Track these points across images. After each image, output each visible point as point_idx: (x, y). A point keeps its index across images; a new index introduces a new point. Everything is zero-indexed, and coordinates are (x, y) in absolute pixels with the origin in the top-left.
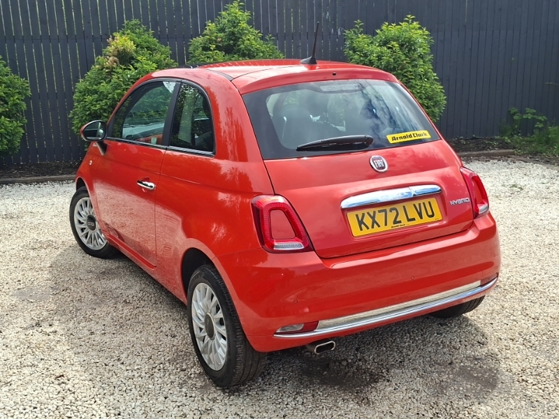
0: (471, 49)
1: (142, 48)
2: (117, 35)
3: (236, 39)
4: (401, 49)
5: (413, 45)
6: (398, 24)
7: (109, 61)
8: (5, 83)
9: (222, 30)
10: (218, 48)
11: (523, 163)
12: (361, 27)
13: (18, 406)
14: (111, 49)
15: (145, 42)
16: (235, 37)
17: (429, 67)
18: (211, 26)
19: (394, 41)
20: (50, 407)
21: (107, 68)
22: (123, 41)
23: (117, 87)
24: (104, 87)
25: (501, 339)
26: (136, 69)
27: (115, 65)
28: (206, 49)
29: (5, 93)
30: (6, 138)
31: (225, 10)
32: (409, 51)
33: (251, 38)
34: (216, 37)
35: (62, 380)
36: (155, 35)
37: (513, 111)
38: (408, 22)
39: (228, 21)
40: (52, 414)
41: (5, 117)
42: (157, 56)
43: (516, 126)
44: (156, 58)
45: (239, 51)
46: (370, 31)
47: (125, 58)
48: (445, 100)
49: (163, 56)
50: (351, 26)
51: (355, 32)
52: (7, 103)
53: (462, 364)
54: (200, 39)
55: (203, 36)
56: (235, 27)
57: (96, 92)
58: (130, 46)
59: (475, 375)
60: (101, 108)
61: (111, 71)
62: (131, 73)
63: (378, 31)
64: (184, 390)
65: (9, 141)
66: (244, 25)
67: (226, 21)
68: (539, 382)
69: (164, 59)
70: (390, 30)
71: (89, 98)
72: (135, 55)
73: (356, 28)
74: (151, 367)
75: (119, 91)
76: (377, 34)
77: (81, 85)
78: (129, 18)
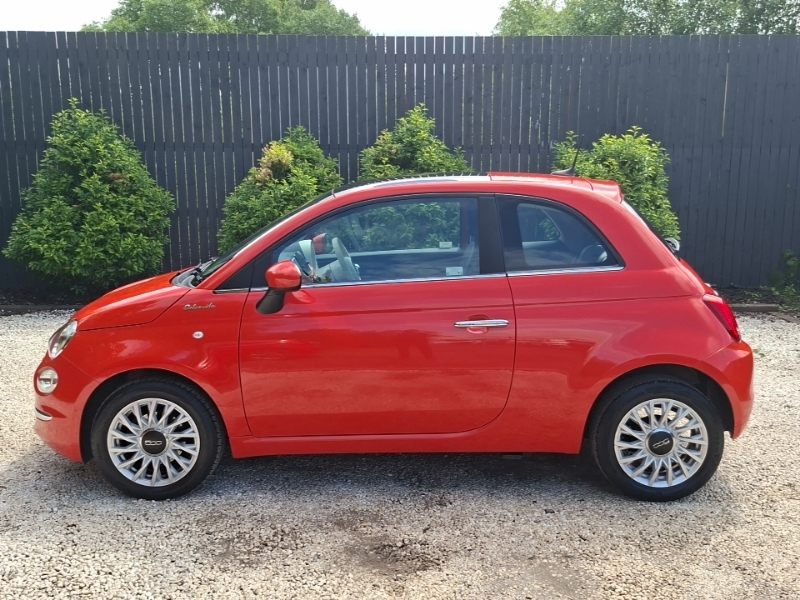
0: (729, 171)
1: (302, 159)
2: (274, 143)
3: (414, 151)
4: (621, 168)
5: (637, 163)
6: (619, 137)
7: (262, 173)
8: (147, 196)
9: (400, 141)
10: (391, 161)
11: (784, 322)
12: (574, 139)
13: (10, 552)
14: (264, 160)
15: (307, 153)
16: (413, 148)
17: (660, 192)
18: (387, 135)
19: (613, 157)
20: (43, 557)
21: (259, 182)
22: (278, 151)
23: (267, 204)
24: (254, 202)
25: (612, 536)
26: (290, 183)
27: (268, 178)
28: (378, 162)
29: (145, 208)
30: (142, 259)
31: (405, 116)
32: (631, 171)
33: (433, 151)
34: (391, 148)
35: (71, 529)
36: (320, 146)
37: (788, 254)
38: (632, 134)
39: (408, 130)
40: (42, 565)
41: (144, 234)
42: (320, 170)
43: (792, 275)
44: (318, 172)
45: (417, 165)
46: (584, 144)
47: (279, 171)
48: (678, 235)
49: (327, 169)
50: (562, 138)
51: (566, 145)
52: (146, 219)
53: (545, 561)
54: (371, 151)
55: (375, 146)
56: (413, 136)
57: (245, 208)
58: (287, 157)
59: (554, 575)
60: (250, 228)
61: (264, 185)
62: (285, 188)
63: (595, 144)
64: (197, 555)
65: (145, 262)
66: (424, 135)
67: (405, 129)
68: (628, 593)
69: (328, 174)
70: (610, 143)
71: (237, 215)
72: (291, 166)
73: (568, 140)
74: (174, 526)
75: (268, 209)
76: (594, 147)
77: (231, 200)
78: (294, 126)
